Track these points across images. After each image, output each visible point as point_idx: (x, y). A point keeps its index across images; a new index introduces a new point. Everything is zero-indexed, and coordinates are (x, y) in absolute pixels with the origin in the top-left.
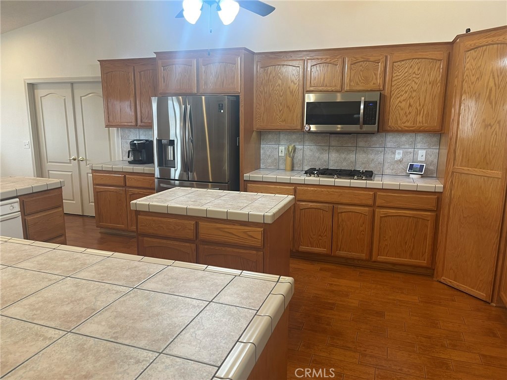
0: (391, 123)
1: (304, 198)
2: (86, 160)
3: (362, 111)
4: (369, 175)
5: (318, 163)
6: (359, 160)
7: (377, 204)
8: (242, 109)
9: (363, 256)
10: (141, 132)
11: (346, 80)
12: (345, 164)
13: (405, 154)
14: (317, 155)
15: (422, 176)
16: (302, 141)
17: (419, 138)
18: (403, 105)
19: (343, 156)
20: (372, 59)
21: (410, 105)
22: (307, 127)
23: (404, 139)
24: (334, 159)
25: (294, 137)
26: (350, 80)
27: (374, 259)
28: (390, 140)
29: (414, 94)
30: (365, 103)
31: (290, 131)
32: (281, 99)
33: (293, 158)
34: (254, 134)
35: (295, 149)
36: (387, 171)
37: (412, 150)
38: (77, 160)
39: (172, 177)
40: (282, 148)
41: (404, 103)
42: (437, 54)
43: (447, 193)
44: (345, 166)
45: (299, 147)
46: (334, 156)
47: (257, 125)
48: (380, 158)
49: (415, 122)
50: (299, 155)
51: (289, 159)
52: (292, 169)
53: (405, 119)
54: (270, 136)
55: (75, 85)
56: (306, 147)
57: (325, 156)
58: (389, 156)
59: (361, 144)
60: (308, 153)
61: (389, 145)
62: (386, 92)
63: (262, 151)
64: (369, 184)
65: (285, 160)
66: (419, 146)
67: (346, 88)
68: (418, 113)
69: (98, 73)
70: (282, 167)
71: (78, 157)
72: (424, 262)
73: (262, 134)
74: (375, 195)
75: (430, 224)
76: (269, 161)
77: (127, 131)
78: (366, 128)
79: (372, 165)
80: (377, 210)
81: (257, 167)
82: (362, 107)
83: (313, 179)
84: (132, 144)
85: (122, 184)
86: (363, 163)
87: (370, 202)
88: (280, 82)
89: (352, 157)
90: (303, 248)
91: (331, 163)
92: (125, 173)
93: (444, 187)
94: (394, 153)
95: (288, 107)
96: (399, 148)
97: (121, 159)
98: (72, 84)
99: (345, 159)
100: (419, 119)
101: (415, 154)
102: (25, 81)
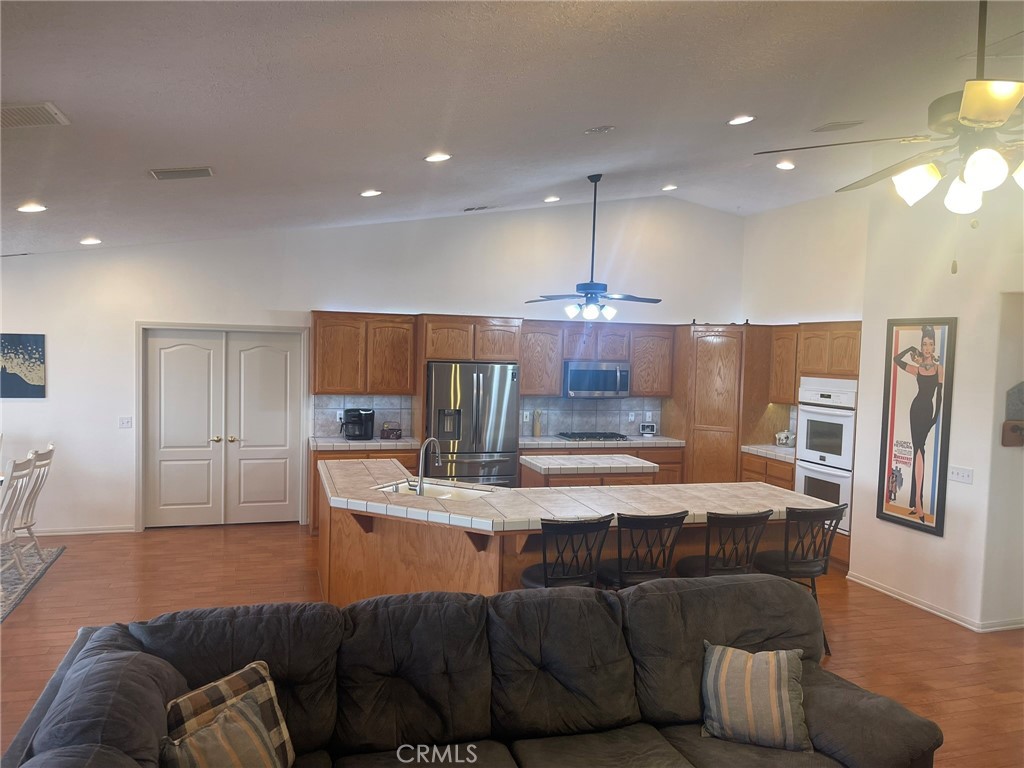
0: (635, 389)
2: (240, 441)
3: (618, 379)
6: (600, 422)
11: (600, 350)
12: (587, 427)
13: (636, 416)
14: (561, 419)
15: (654, 435)
16: (547, 406)
17: (646, 401)
18: (643, 373)
19: (585, 419)
20: (619, 333)
21: (648, 374)
22: (571, 394)
23: (635, 402)
24: (577, 423)
25: (539, 401)
28: (625, 404)
29: (651, 365)
30: (621, 372)
32: (540, 365)
35: (540, 414)
37: (641, 412)
38: (223, 443)
40: (528, 413)
42: (666, 334)
44: (587, 429)
45: (545, 412)
46: (576, 419)
48: (617, 420)
49: (651, 388)
52: (533, 436)
53: (645, 386)
55: (233, 335)
56: (551, 412)
57: (569, 420)
58: (623, 418)
59: (599, 408)
60: (553, 417)
61: (623, 408)
62: (631, 362)
65: (531, 426)
66: (646, 408)
67: (599, 357)
68: (654, 382)
70: (527, 433)
75: (678, 475)
78: (622, 394)
79: (610, 427)
82: (618, 374)
86: (602, 426)
89: (593, 420)
91: (575, 426)
93: (686, 443)
94: (628, 415)
95: (547, 373)
96: (631, 410)
97: (318, 434)
98: (228, 333)
99: (587, 422)
100: (655, 386)
101: (644, 416)
102: (138, 324)
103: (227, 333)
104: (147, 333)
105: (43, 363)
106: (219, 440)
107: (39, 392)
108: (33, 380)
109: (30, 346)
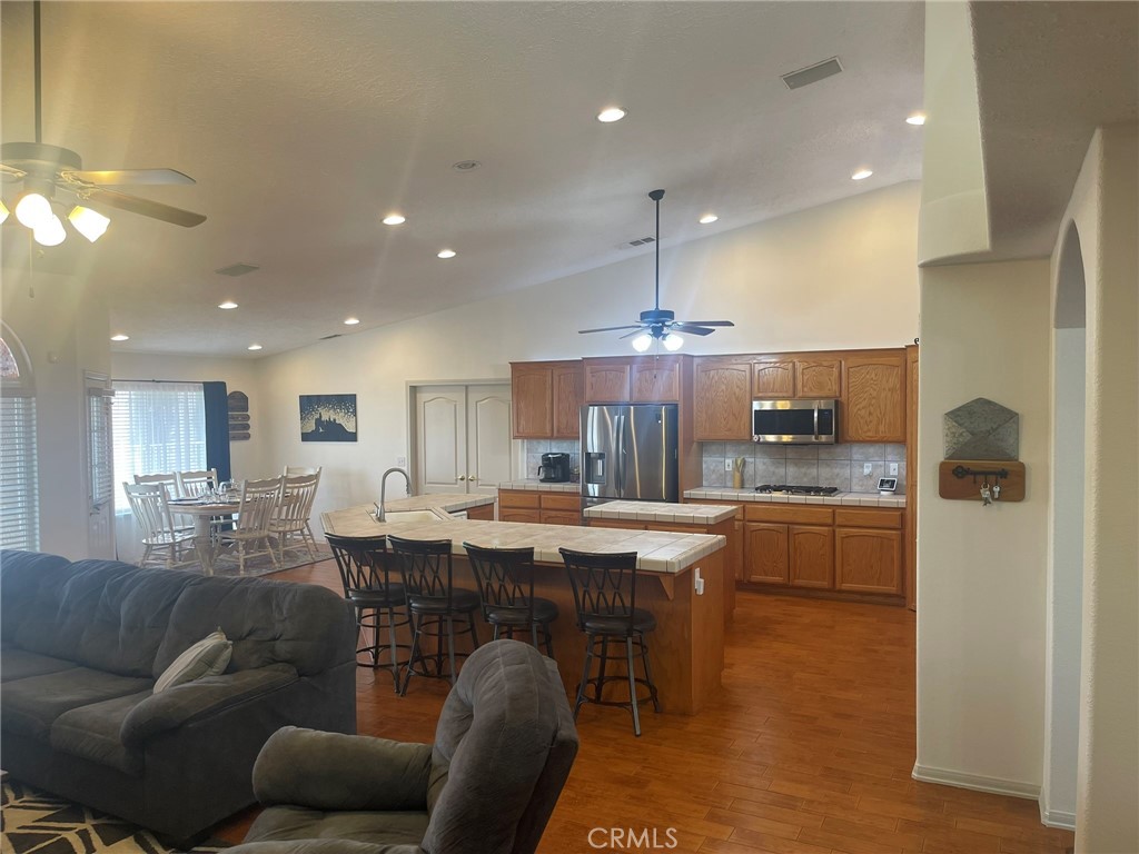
0: (851, 433)
1: (755, 518)
2: (477, 480)
3: (816, 419)
4: (831, 491)
5: (774, 479)
6: (823, 474)
7: (837, 523)
8: (680, 418)
9: (825, 584)
10: (553, 443)
11: (799, 386)
12: (805, 480)
13: (874, 467)
14: (772, 469)
15: (893, 493)
16: (754, 454)
17: (889, 449)
18: (863, 412)
19: (803, 470)
20: (825, 364)
21: (870, 413)
22: (755, 438)
23: (871, 450)
24: (792, 474)
25: (743, 447)
26: (803, 386)
27: (838, 587)
28: (857, 452)
29: (874, 401)
30: (819, 411)
31: (738, 442)
32: (725, 405)
33: (742, 475)
34: (695, 445)
35: (744, 463)
36: (856, 488)
37: (882, 463)
38: (465, 480)
39: (591, 494)
40: (729, 461)
41: (863, 411)
42: (894, 360)
43: (909, 509)
44: (806, 482)
45: (750, 460)
46: (792, 470)
47: (699, 434)
48: (847, 472)
49: (877, 431)
50: (750, 470)
51: (738, 475)
52: (742, 485)
53: (866, 428)
54: (714, 448)
55: (470, 388)
56: (757, 460)
57: (781, 471)
58: (857, 471)
59: (823, 456)
60: (761, 467)
61: (855, 457)
62: (844, 399)
63: (704, 466)
64: (828, 500)
65: (733, 476)
66: (890, 458)
67: (800, 394)
68: (879, 422)
69: (507, 374)
70: (729, 484)
71: (468, 476)
72: (893, 589)
73: (703, 445)
74: (834, 512)
75: (896, 544)
76: (714, 476)
77: (535, 442)
78: (824, 438)
79: (838, 481)
80: (837, 530)
81: (700, 485)
82: (816, 415)
83: (764, 496)
84: (545, 458)
85: (536, 505)
86: (827, 479)
87: (830, 521)
88: (724, 387)
89: (814, 471)
90: (756, 578)
91: (789, 479)
92: (540, 493)
93: (907, 502)
94: (863, 467)
95: (734, 415)
96: (867, 460)
97: (530, 476)
99: (805, 474)
100: (881, 428)
101: (886, 467)
102: (407, 382)
103: (467, 387)
104: (414, 390)
105: (355, 416)
106: (462, 479)
107: (353, 437)
108: (350, 428)
109: (347, 402)
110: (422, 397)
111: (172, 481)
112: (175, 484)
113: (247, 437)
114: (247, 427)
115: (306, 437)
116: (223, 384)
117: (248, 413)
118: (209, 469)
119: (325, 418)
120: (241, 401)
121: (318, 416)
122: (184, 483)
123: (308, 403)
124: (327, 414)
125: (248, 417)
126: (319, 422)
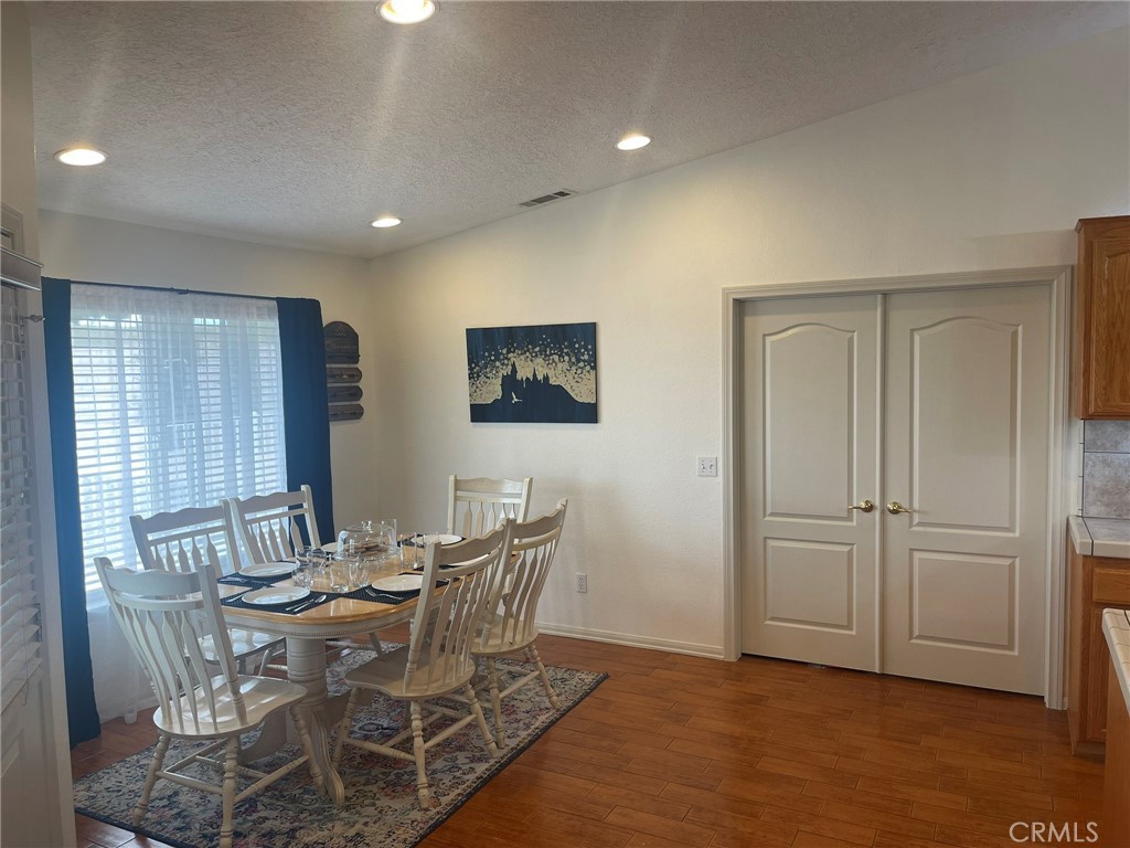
2: (910, 512)
38: (877, 514)
55: (895, 298)
71: (883, 501)
97: (1094, 511)
98: (887, 296)
102: (726, 292)
103: (885, 295)
104: (742, 307)
105: (595, 368)
106: (869, 509)
107: (589, 414)
108: (581, 395)
109: (577, 341)
110: (757, 324)
111: (218, 523)
112: (228, 528)
113: (357, 413)
114: (357, 393)
115: (480, 414)
116: (313, 306)
117: (360, 366)
118: (293, 485)
119: (524, 373)
120: (346, 338)
121: (507, 370)
122: (245, 523)
123: (486, 345)
124: (528, 367)
125: (357, 375)
126: (510, 382)
